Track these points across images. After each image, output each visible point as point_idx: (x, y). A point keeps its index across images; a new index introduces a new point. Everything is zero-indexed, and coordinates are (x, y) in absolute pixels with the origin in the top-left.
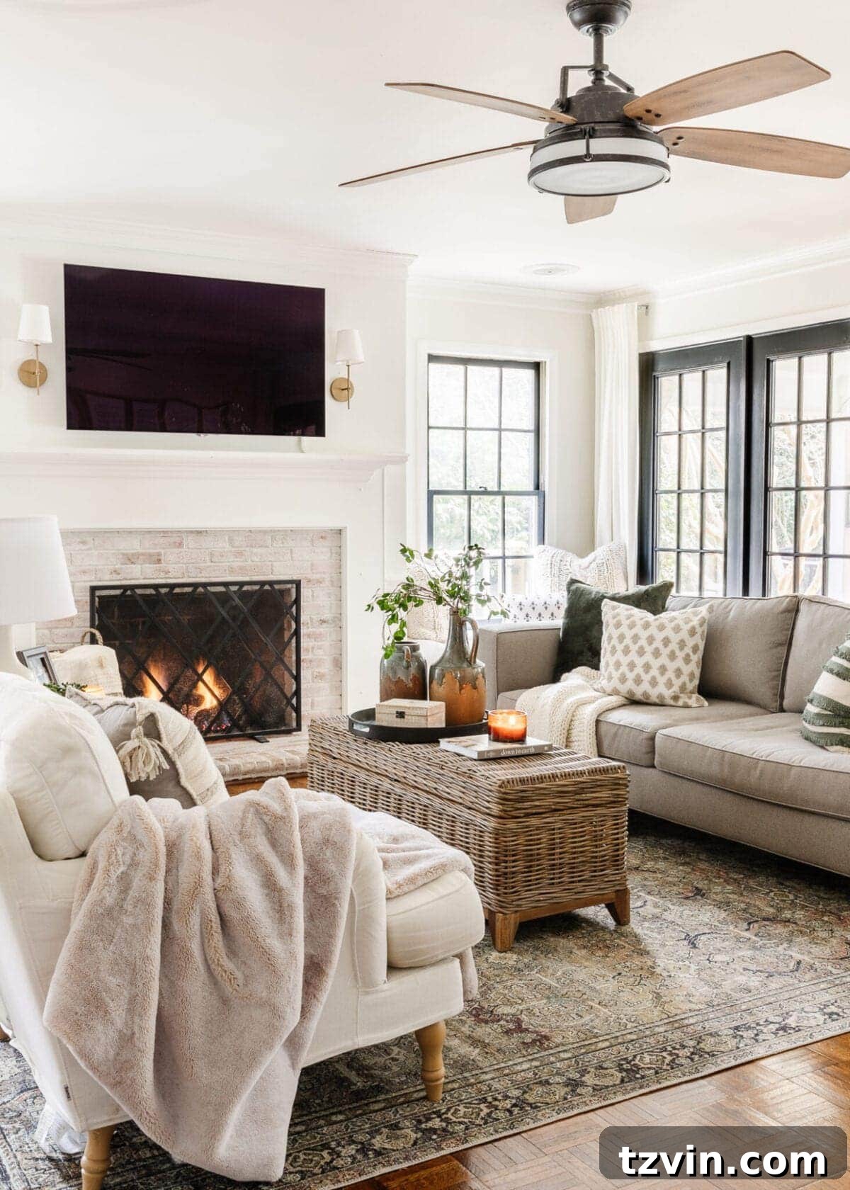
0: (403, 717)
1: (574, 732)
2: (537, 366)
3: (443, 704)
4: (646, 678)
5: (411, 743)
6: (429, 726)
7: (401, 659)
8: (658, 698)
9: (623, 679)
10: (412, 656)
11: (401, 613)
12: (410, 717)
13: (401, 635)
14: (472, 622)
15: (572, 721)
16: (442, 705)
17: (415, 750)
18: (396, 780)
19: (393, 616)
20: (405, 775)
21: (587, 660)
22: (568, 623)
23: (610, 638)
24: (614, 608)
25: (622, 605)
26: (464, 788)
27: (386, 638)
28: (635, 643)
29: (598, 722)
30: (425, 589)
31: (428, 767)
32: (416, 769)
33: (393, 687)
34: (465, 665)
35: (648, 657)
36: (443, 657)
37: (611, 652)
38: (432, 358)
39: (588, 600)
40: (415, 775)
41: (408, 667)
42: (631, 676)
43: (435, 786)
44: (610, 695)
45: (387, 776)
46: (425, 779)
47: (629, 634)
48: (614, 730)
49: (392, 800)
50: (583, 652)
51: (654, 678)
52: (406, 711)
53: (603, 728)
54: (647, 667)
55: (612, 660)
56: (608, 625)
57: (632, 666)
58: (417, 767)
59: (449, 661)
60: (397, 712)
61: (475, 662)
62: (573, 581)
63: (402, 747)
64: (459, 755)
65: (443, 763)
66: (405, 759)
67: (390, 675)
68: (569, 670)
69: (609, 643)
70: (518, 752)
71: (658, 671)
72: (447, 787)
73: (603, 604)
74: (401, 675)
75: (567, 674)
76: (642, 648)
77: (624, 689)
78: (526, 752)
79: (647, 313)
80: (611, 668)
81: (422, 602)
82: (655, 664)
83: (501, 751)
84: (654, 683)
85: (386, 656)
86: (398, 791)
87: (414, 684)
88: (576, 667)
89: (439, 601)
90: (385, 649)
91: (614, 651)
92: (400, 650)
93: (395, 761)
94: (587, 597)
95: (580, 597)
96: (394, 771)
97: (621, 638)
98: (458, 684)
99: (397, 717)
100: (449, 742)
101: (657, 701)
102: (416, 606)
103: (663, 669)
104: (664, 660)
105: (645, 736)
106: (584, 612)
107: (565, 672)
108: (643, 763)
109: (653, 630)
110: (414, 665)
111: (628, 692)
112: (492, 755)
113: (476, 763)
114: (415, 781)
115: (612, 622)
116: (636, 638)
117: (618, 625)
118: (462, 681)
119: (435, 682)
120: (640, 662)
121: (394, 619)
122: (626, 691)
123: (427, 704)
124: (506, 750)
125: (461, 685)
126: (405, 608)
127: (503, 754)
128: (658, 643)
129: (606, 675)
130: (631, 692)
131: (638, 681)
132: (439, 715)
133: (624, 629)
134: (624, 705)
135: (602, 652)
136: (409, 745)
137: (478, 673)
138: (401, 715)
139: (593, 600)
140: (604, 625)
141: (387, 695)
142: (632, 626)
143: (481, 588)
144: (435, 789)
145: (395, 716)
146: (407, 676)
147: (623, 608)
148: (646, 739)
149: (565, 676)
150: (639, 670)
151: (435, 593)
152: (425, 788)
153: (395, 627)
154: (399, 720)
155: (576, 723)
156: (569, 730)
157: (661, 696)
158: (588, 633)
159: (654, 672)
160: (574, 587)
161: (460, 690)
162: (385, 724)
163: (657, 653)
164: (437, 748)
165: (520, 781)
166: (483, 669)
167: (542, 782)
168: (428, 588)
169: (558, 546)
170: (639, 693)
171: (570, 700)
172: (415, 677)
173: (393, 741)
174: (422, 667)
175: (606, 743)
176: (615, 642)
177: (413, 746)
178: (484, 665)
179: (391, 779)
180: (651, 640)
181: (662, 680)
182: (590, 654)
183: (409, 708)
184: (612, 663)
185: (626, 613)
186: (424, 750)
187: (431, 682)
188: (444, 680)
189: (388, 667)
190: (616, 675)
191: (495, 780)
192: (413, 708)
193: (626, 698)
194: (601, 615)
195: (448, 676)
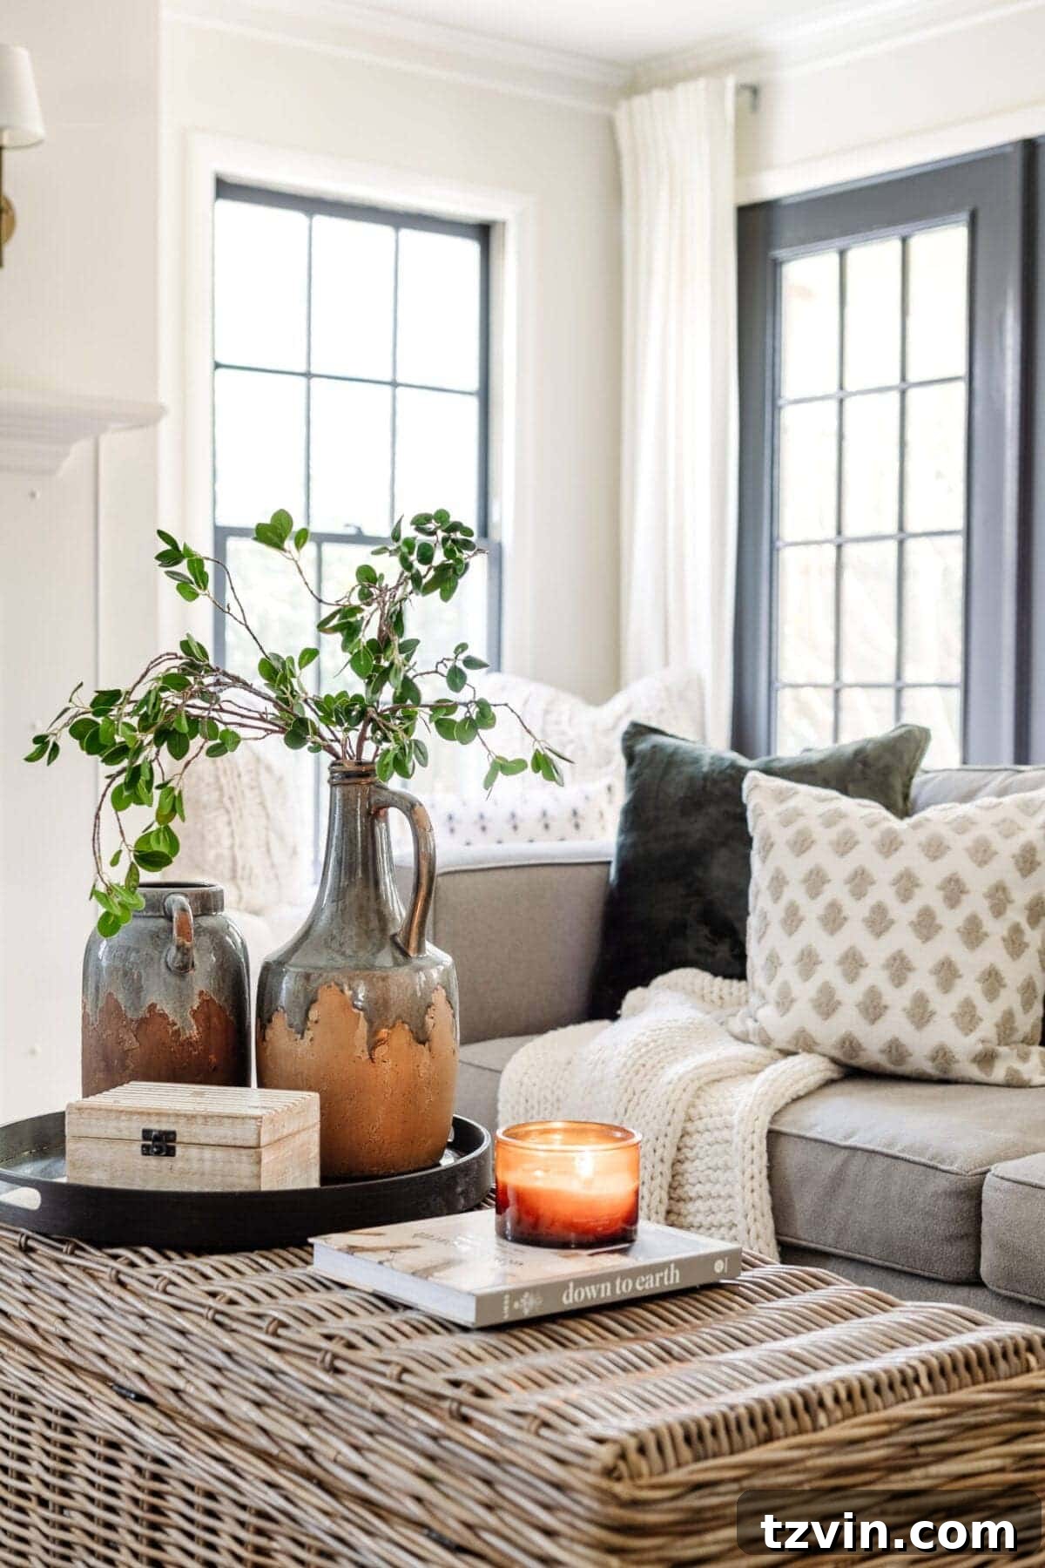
0: (171, 1152)
1: (694, 1169)
2: (484, 232)
3: (313, 1098)
4: (898, 1000)
5: (199, 1253)
6: (266, 1186)
7: (159, 939)
8: (933, 1059)
9: (827, 1005)
10: (200, 931)
11: (163, 763)
12: (194, 1152)
13: (162, 848)
14: (411, 808)
15: (685, 1134)
16: (310, 1102)
17: (218, 1283)
18: (141, 1398)
19: (135, 773)
20: (180, 1383)
21: (699, 950)
22: (634, 845)
23: (778, 882)
24: (781, 797)
25: (803, 788)
26: (432, 1458)
27: (106, 858)
28: (858, 894)
29: (773, 1137)
30: (247, 686)
31: (274, 1359)
32: (222, 1360)
33: (131, 1042)
34: (385, 958)
35: (901, 938)
36: (306, 933)
37: (784, 922)
38: (225, 188)
39: (691, 779)
40: (216, 1387)
41: (184, 968)
42: (850, 995)
43: (305, 1437)
44: (787, 1053)
45: (104, 1379)
46: (258, 1405)
47: (839, 870)
48: (833, 1162)
49: (126, 1472)
50: (685, 926)
51: (920, 1001)
52: (183, 1132)
53: (793, 1156)
54: (900, 968)
55: (790, 951)
56: (768, 846)
57: (852, 963)
58: (228, 1354)
59: (329, 941)
60: (146, 1134)
61: (420, 948)
62: (638, 731)
63: (163, 1267)
64: (394, 1305)
65: (334, 1347)
66: (180, 1321)
67: (120, 997)
68: (644, 981)
69: (776, 898)
70: (624, 1289)
71: (933, 979)
72: (357, 1448)
73: (746, 785)
74: (159, 995)
75: (639, 990)
76: (880, 911)
77: (829, 1033)
78: (650, 1285)
79: (755, 107)
80: (788, 972)
81: (237, 740)
82: (925, 957)
83: (560, 1286)
84: (921, 1013)
85: (108, 925)
86: (154, 1444)
87: (207, 1028)
88: (665, 971)
89: (296, 733)
90: (104, 897)
91: (793, 919)
92: (157, 908)
93: (140, 1326)
94: (689, 770)
95: (666, 771)
96: (135, 1362)
97: (816, 881)
98: (363, 1026)
99: (146, 1151)
100: (352, 1250)
101: (929, 1068)
102: (215, 752)
103: (947, 973)
104: (948, 944)
105: (941, 1183)
106: (684, 813)
107: (634, 987)
108: (939, 1270)
109: (910, 857)
110: (205, 963)
111: (843, 1042)
112: (528, 1307)
113: (472, 1342)
114: (221, 1412)
115: (782, 836)
116: (860, 882)
117: (802, 844)
118: (377, 1013)
119: (279, 1023)
120: (877, 952)
121: (133, 787)
122: (834, 1039)
123: (250, 1100)
124: (581, 1282)
125: (373, 1032)
126: (179, 751)
127: (570, 1300)
128: (929, 896)
129: (772, 992)
130: (851, 1044)
131: (873, 1009)
132: (299, 1140)
133: (821, 855)
134: (830, 1082)
135: (753, 922)
136: (195, 1262)
137: (429, 988)
138: (160, 1144)
139: (706, 777)
140: (756, 844)
141: (108, 1068)
142: (845, 845)
143: (456, 679)
144: (304, 1449)
145: (137, 1148)
146: (181, 998)
147: (807, 795)
148: (949, 1194)
149: (633, 997)
150: (875, 976)
151: (283, 703)
152: (263, 1442)
153: (140, 818)
154: (152, 1161)
155: (698, 1141)
156: (677, 1162)
157: (942, 1055)
158: (699, 873)
159: (922, 981)
160: (643, 746)
161: (372, 1047)
162: (98, 1178)
163: (926, 925)
164: (298, 1273)
165: (688, 1439)
166: (447, 972)
167: (769, 1438)
168: (259, 683)
169: (538, 677)
170: (873, 1046)
171: (677, 1070)
172: (206, 1003)
173: (132, 1245)
174: (231, 971)
175: (804, 1204)
176: (795, 892)
177: (205, 1264)
178: (448, 959)
179: (123, 1392)
180: (906, 885)
181: (945, 1006)
182: (705, 931)
183: (191, 1118)
184: (788, 956)
185: (822, 808)
186: (253, 1281)
187: (264, 1021)
188: (313, 1015)
189: (113, 970)
190: (805, 991)
191: (577, 1439)
192: (206, 1117)
193: (834, 1061)
194: (744, 820)
195: (327, 997)
